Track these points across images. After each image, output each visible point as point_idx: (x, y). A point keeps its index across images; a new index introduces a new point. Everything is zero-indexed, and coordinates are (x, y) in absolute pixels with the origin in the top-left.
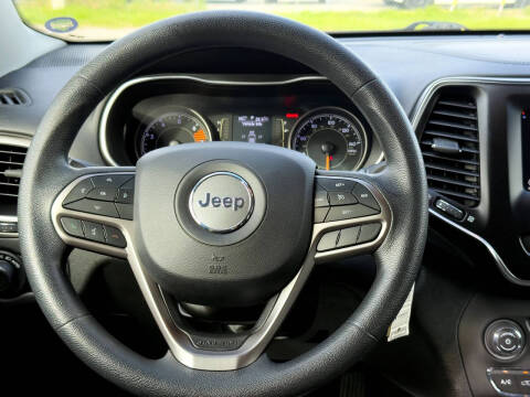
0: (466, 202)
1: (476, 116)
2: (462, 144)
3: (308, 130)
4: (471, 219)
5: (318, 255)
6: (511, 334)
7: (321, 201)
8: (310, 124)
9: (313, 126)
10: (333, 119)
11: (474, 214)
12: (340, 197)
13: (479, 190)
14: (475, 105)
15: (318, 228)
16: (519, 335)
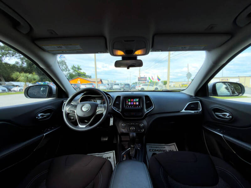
0: (119, 108)
2: (119, 102)
4: (119, 111)
5: (97, 114)
7: (98, 108)
14: (120, 98)
15: (97, 111)
16: (125, 125)
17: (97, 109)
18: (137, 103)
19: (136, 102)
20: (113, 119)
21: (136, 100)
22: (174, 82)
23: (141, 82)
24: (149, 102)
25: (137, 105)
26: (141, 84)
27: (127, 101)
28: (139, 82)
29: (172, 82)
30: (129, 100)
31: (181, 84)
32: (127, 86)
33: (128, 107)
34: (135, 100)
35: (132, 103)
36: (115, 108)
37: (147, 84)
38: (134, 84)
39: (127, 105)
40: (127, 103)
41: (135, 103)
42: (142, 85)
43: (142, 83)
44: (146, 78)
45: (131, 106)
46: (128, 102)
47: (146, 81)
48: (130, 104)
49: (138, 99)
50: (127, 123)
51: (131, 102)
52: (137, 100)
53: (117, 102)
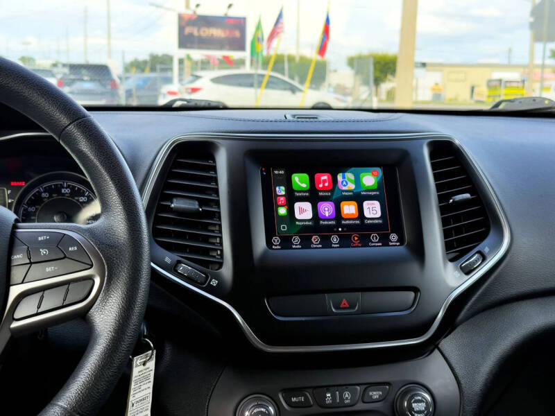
0: (206, 259)
1: (216, 172)
2: (202, 202)
3: (37, 200)
4: (214, 283)
5: (15, 325)
6: (263, 410)
8: (40, 193)
9: (44, 195)
10: (68, 187)
11: (218, 277)
12: (43, 252)
13: (222, 251)
14: (214, 161)
15: (15, 291)
16: (272, 410)
17: (17, 274)
18: (373, 210)
19: (359, 198)
20: (151, 365)
21: (358, 181)
22: (439, 66)
23: (197, 54)
24: (467, 196)
25: (374, 227)
26: (207, 75)
27: (281, 190)
28: (183, 53)
29: (424, 65)
30: (300, 181)
31: (480, 78)
32: (88, 86)
33: (296, 240)
34: (349, 176)
35: (327, 209)
36: (169, 258)
37: (247, 69)
38: (138, 66)
39: (284, 228)
40: (282, 211)
41: (349, 209)
42: (216, 80)
43: (205, 64)
44: (240, 24)
45: (315, 239)
46: (292, 198)
47: (241, 47)
48: (308, 215)
49: (379, 171)
50: (288, 393)
51: (313, 196)
52: (370, 180)
53: (175, 204)
